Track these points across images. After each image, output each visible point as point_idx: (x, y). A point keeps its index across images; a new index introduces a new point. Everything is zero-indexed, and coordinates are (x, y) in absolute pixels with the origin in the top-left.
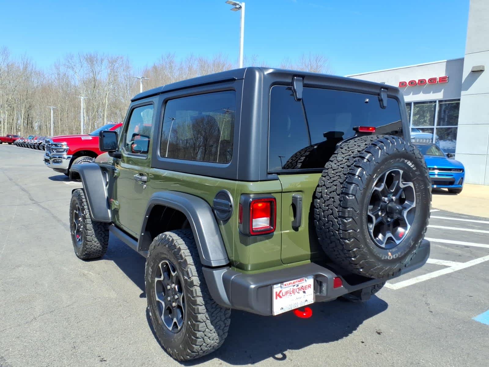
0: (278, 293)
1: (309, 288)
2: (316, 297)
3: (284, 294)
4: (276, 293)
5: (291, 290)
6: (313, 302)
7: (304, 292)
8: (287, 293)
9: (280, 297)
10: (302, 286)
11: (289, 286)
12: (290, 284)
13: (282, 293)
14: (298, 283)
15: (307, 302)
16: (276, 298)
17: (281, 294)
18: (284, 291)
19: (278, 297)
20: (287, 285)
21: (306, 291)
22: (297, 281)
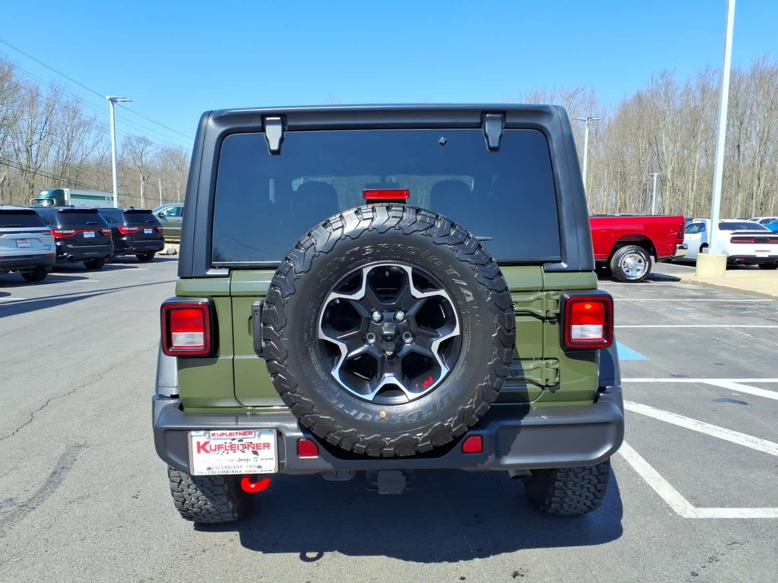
0: (202, 444)
1: (266, 448)
2: (280, 465)
3: (213, 448)
4: (198, 443)
5: (228, 445)
6: (273, 472)
7: (255, 453)
8: (219, 447)
9: (207, 451)
10: (251, 443)
11: (221, 437)
12: (223, 434)
13: (210, 446)
14: (241, 437)
15: (260, 469)
16: (199, 452)
17: (207, 447)
18: (213, 443)
19: (202, 451)
20: (216, 435)
21: (259, 451)
22: (237, 433)
